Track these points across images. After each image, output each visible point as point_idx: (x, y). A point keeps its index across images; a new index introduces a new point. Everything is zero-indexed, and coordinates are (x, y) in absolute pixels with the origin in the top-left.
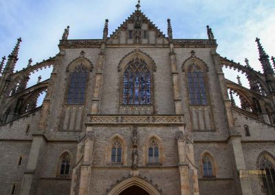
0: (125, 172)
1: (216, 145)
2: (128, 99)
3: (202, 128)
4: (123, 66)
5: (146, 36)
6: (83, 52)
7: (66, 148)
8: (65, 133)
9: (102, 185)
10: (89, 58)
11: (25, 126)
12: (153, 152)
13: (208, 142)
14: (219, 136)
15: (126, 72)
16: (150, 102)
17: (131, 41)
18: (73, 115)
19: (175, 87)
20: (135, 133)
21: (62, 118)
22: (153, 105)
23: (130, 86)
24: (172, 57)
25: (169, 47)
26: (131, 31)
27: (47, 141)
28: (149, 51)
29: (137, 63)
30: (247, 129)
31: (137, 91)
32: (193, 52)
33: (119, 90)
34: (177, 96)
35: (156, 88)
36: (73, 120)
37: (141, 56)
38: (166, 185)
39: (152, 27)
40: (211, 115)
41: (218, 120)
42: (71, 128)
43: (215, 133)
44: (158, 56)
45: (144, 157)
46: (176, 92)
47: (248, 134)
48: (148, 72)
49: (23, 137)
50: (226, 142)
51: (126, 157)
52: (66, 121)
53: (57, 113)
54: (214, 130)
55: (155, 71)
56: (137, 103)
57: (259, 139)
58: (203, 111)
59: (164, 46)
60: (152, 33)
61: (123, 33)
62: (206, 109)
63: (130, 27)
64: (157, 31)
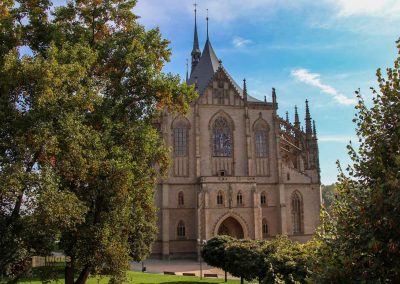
0: (226, 211)
1: (269, 186)
2: (216, 151)
3: (262, 174)
4: (212, 124)
5: (228, 97)
7: (181, 189)
8: (178, 178)
9: (215, 218)
12: (240, 198)
13: (265, 184)
14: (272, 180)
15: (214, 129)
16: (231, 154)
17: (216, 101)
18: (181, 164)
19: (248, 147)
20: (230, 188)
21: (174, 166)
22: (233, 157)
23: (216, 141)
24: (247, 120)
26: (216, 90)
27: (169, 185)
28: (230, 112)
29: (221, 121)
30: (288, 175)
31: (222, 145)
32: (260, 114)
33: (210, 146)
35: (235, 144)
36: (181, 167)
37: (224, 116)
38: (246, 216)
39: (231, 87)
40: (268, 165)
41: (272, 168)
42: (181, 174)
43: (269, 178)
44: (236, 116)
45: (235, 201)
46: (249, 151)
47: (288, 179)
48: (229, 130)
50: (276, 184)
51: (226, 201)
52: (176, 168)
54: (269, 176)
55: (234, 129)
56: (222, 155)
57: (294, 182)
58: (264, 162)
59: (240, 107)
60: (232, 93)
61: (210, 92)
62: (266, 160)
63: (215, 85)
64: (236, 92)
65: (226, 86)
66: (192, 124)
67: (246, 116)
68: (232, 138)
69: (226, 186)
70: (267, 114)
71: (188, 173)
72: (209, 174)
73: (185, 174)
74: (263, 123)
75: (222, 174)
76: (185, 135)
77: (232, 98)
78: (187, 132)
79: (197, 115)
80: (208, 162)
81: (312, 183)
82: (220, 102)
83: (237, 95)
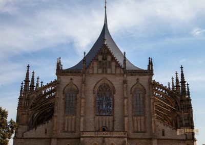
1: (145, 141)
2: (99, 112)
3: (139, 130)
4: (96, 89)
5: (110, 67)
6: (71, 79)
8: (67, 133)
10: (76, 83)
11: (44, 130)
13: (141, 139)
15: (98, 93)
16: (112, 113)
17: (100, 71)
18: (70, 121)
19: (125, 107)
20: (104, 141)
21: (64, 124)
22: (113, 115)
23: (100, 103)
24: (125, 85)
25: (123, 76)
26: (100, 62)
27: (58, 139)
28: (111, 79)
29: (104, 86)
30: (163, 132)
31: (104, 106)
32: (138, 79)
33: (94, 107)
34: (126, 113)
35: (115, 105)
36: (70, 125)
37: (107, 82)
39: (113, 59)
40: (145, 123)
41: (148, 125)
42: (69, 130)
43: (146, 134)
44: (116, 82)
46: (126, 110)
47: (163, 135)
48: (111, 93)
49: (44, 136)
50: (150, 139)
52: (66, 126)
53: (61, 121)
54: (145, 132)
55: (114, 93)
56: (104, 114)
57: (169, 138)
58: (141, 120)
59: (121, 75)
60: (113, 64)
61: (96, 64)
62: (142, 118)
63: (100, 58)
64: (117, 63)
65: (109, 58)
66: (79, 90)
67: (125, 82)
68: (113, 100)
69: (100, 140)
70: (144, 80)
71: (75, 128)
72: (92, 129)
73: (73, 130)
74: (140, 86)
75: (104, 130)
76: (74, 99)
77: (114, 68)
78: (76, 96)
79: (84, 82)
80: (92, 120)
81: (187, 139)
82: (103, 72)
83: (118, 65)
